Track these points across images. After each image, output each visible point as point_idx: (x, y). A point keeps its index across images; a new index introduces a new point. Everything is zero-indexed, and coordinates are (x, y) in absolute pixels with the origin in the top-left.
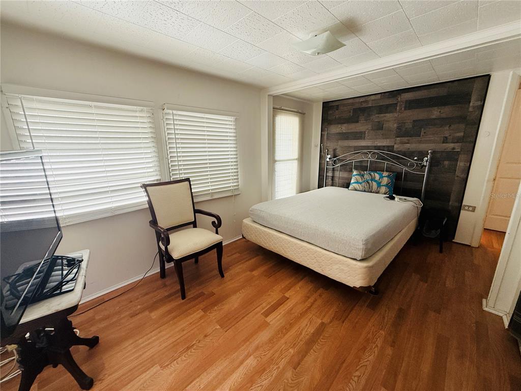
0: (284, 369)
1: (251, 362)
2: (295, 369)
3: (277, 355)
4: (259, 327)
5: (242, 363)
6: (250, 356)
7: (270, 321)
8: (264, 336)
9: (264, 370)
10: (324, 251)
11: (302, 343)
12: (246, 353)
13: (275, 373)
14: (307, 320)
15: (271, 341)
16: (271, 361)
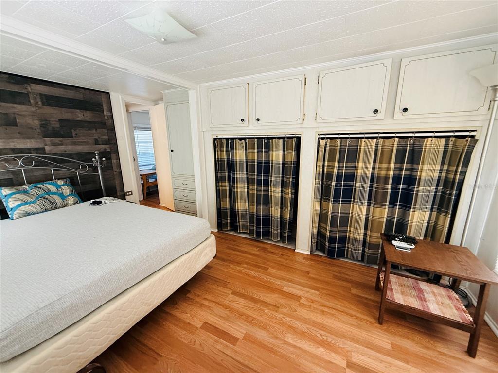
0: (282, 314)
1: (290, 338)
2: (278, 307)
3: (274, 320)
4: (254, 343)
5: (295, 347)
6: (285, 341)
7: (242, 333)
8: (261, 335)
9: (290, 326)
10: (187, 255)
11: (256, 305)
12: (285, 346)
13: (288, 319)
14: (232, 304)
15: (264, 328)
16: (281, 323)
